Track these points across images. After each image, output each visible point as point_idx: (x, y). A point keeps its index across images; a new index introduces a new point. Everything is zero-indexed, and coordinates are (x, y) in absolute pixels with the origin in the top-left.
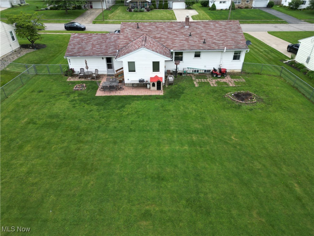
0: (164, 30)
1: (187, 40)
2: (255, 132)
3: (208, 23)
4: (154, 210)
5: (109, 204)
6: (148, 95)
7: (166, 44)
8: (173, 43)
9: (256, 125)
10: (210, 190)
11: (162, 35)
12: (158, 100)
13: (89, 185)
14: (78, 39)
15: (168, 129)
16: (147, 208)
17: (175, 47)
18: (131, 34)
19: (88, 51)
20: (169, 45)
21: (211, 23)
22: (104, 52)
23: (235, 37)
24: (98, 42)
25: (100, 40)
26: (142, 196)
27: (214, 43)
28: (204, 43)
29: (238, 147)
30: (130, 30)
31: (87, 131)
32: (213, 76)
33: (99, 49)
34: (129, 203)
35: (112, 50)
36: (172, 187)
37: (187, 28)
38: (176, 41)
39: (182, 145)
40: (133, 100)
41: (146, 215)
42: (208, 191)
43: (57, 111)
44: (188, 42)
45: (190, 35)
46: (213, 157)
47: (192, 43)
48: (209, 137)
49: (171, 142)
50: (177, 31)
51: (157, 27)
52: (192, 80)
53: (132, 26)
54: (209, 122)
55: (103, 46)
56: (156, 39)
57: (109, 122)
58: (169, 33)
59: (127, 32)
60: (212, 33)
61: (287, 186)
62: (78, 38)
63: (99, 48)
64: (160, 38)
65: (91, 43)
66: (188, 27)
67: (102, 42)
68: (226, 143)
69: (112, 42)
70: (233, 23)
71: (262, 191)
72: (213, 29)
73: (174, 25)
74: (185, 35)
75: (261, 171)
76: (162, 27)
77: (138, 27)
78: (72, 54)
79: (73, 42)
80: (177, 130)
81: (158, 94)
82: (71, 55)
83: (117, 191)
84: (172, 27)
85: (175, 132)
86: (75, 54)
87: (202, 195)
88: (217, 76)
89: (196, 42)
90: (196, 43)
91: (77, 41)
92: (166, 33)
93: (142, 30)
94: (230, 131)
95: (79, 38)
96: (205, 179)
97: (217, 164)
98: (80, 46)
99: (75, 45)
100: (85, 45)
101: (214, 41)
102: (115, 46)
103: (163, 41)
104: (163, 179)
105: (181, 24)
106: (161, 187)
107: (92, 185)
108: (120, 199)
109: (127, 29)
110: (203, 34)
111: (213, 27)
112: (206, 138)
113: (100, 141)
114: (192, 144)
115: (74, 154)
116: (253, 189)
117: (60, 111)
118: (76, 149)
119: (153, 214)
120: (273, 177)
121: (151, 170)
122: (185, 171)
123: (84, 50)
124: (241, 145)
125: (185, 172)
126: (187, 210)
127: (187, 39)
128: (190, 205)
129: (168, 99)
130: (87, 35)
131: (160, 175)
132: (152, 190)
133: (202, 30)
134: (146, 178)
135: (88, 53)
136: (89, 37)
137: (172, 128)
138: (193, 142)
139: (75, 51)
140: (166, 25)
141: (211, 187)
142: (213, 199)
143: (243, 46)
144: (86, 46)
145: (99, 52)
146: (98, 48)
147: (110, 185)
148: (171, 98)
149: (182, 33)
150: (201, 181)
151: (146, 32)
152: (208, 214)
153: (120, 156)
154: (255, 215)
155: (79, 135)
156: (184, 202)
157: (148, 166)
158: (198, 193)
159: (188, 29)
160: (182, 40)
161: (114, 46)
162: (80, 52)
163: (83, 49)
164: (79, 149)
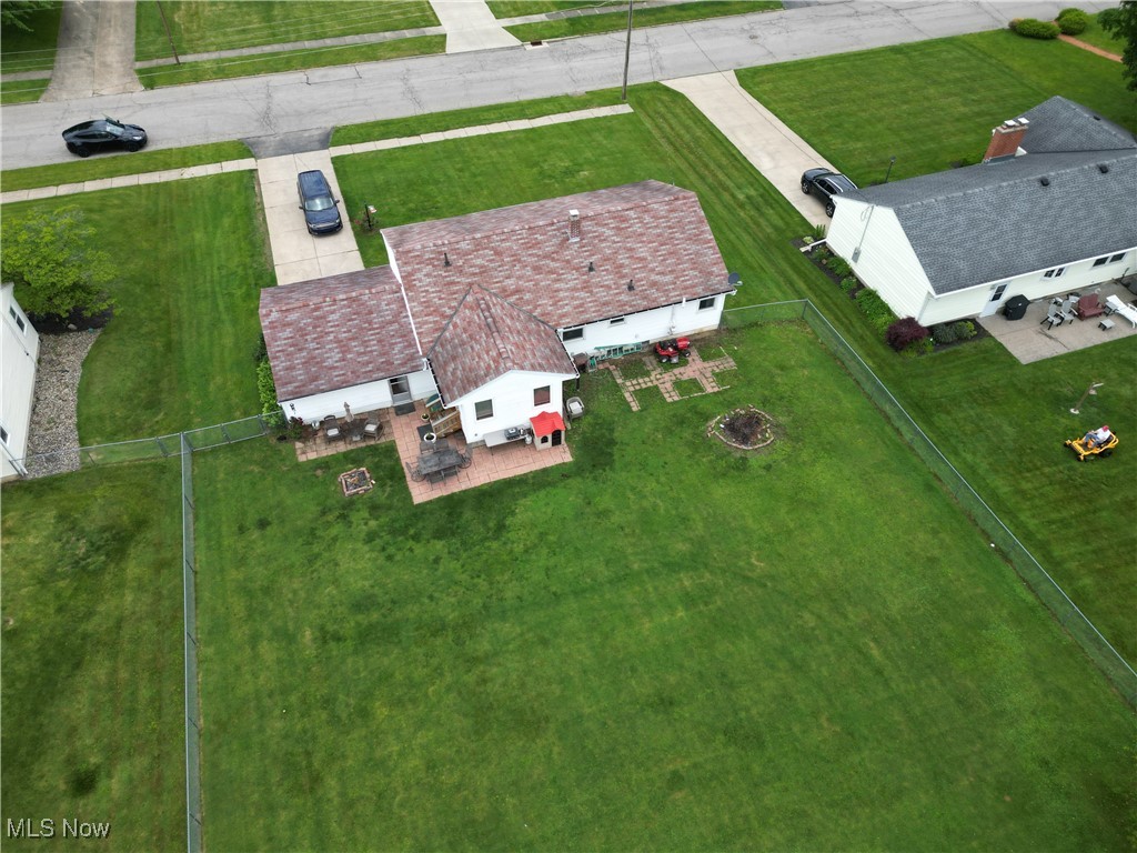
0: (519, 261)
1: (586, 287)
2: (789, 533)
3: (622, 213)
4: (683, 767)
5: (608, 781)
6: (538, 468)
7: (539, 310)
8: (554, 304)
9: (787, 513)
10: (751, 699)
11: (519, 278)
12: (570, 481)
13: (555, 756)
14: (288, 332)
15: (628, 571)
16: (671, 767)
17: (564, 316)
18: (436, 292)
19: (337, 367)
20: (548, 314)
21: (631, 213)
22: (383, 363)
23: (697, 253)
24: (350, 331)
25: (352, 320)
26: (653, 749)
27: (654, 284)
28: (631, 288)
29: (769, 584)
30: (427, 275)
31: (467, 625)
32: (661, 361)
33: (364, 353)
34: (639, 768)
35: (401, 352)
36: (692, 715)
37: (576, 243)
38: (561, 294)
39: (671, 609)
40: (514, 498)
41: (676, 780)
42: (748, 703)
43: (360, 585)
44: (591, 292)
45: (591, 269)
46: (734, 623)
47: (602, 294)
48: (711, 572)
49: (649, 608)
50: (553, 260)
51: (497, 253)
52: (617, 385)
53: (430, 259)
54: (700, 529)
55: (369, 341)
56: (508, 296)
57: (500, 586)
58: (537, 269)
59: (424, 286)
60: (643, 252)
61: (860, 652)
62: (284, 325)
63: (362, 353)
64: (517, 291)
65: (331, 337)
66: (577, 239)
67: (362, 329)
68: (746, 579)
69: (391, 323)
70: (684, 204)
71: (826, 674)
72: (642, 235)
73: (540, 238)
74: (577, 269)
75: (817, 632)
76: (510, 248)
77: (448, 263)
78: (296, 387)
79: (278, 346)
80: (647, 571)
81: (559, 461)
82: (297, 393)
83: (608, 752)
84: (537, 244)
85: (645, 577)
86: (304, 386)
87: (743, 715)
88: (669, 360)
89: (609, 287)
90: (611, 292)
91: (287, 338)
92: (529, 272)
93: (460, 271)
94: (746, 543)
95: (289, 324)
96: (737, 679)
97: (746, 638)
98: (305, 354)
99: (288, 355)
100: (318, 349)
101: (654, 277)
102: (405, 336)
103: (528, 302)
104: (671, 703)
105: (558, 229)
106: (675, 720)
107: (560, 754)
108: (622, 765)
109: (418, 275)
110: (622, 259)
111: (638, 228)
112: (707, 575)
113: (511, 647)
114: (689, 600)
115: (483, 696)
116: (812, 674)
117: (367, 584)
118: (478, 684)
119: (684, 774)
120: (837, 639)
121: (643, 691)
122: (700, 672)
123: (322, 367)
124: (772, 578)
125: (701, 675)
126: (731, 750)
127: (585, 282)
128: (732, 740)
129: (591, 472)
130: (307, 309)
131: (664, 695)
132: (663, 730)
133: (615, 242)
134: (642, 710)
135: (339, 375)
136: (318, 318)
137: (636, 566)
138: (687, 594)
139: (300, 374)
140: (518, 239)
141: (751, 693)
142: (761, 716)
143: (720, 283)
144: (323, 353)
145: (370, 367)
146: (359, 354)
147: (589, 744)
148: (594, 466)
149: (568, 262)
150: (732, 686)
151: (474, 274)
152: (761, 745)
153: (572, 674)
154: (825, 725)
155: (459, 642)
156: (721, 737)
157: (633, 683)
158: (736, 713)
159: (582, 247)
160: (574, 289)
161: (401, 337)
162: (315, 379)
163: (318, 363)
164: (485, 681)
